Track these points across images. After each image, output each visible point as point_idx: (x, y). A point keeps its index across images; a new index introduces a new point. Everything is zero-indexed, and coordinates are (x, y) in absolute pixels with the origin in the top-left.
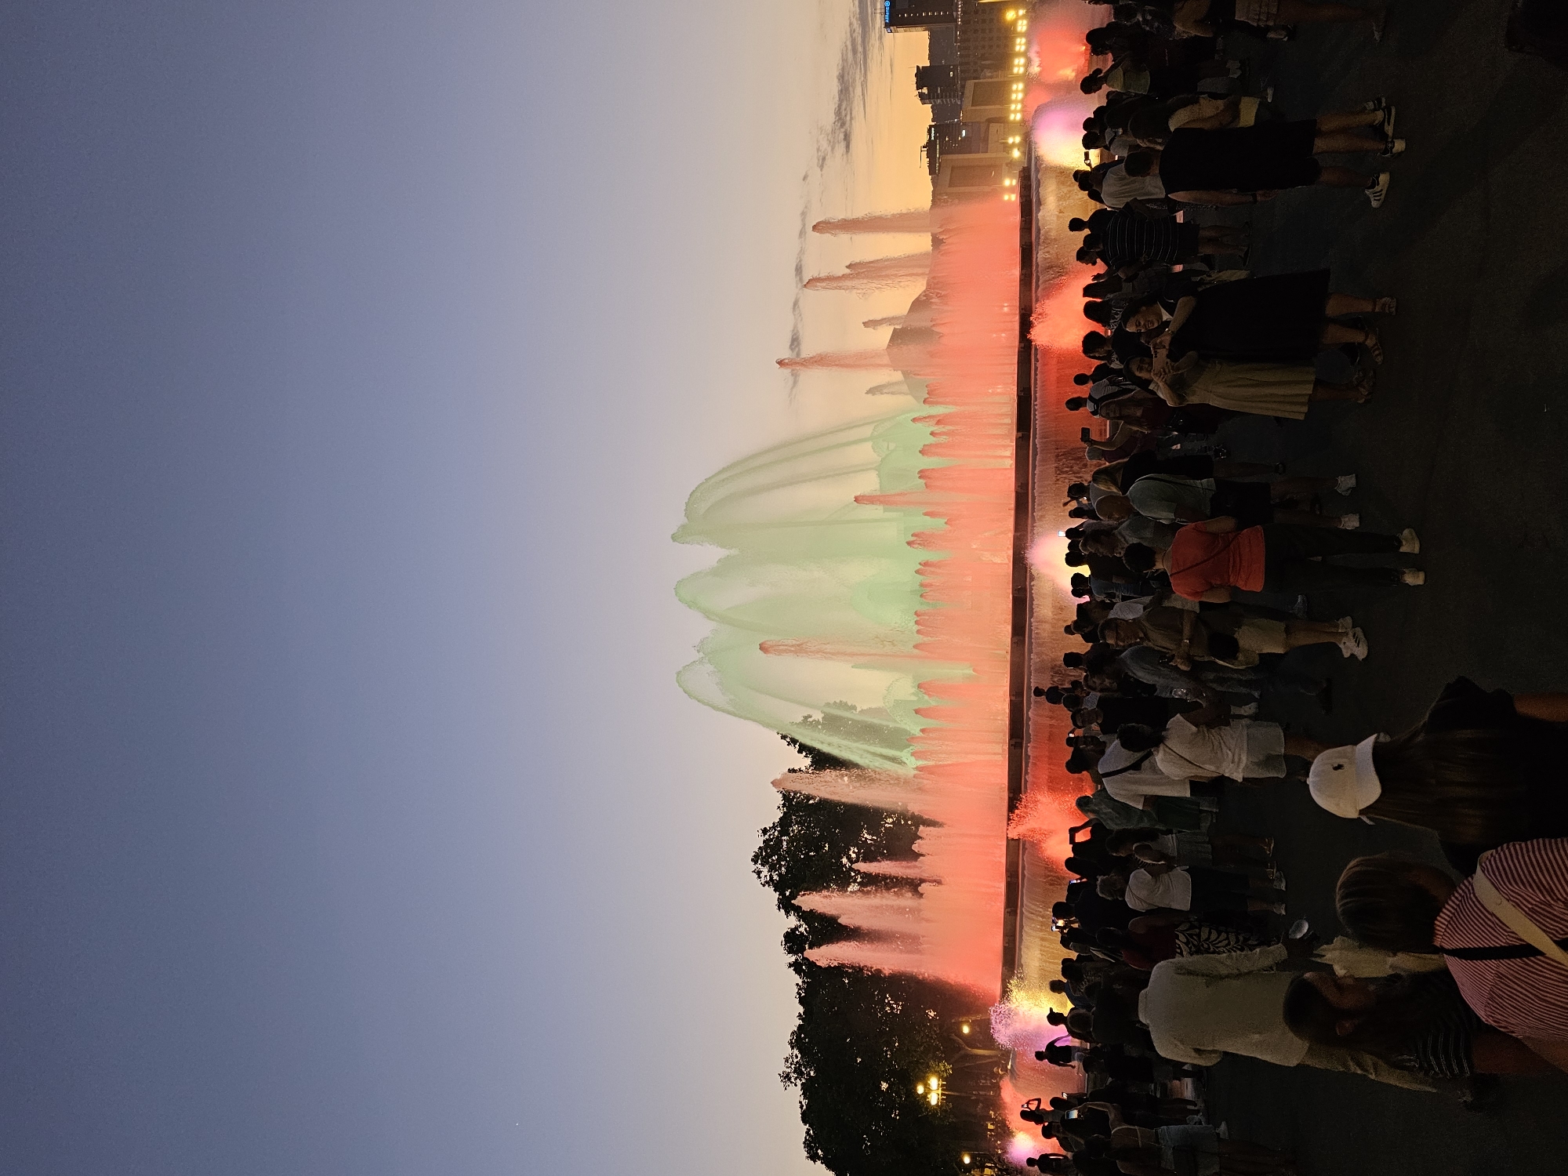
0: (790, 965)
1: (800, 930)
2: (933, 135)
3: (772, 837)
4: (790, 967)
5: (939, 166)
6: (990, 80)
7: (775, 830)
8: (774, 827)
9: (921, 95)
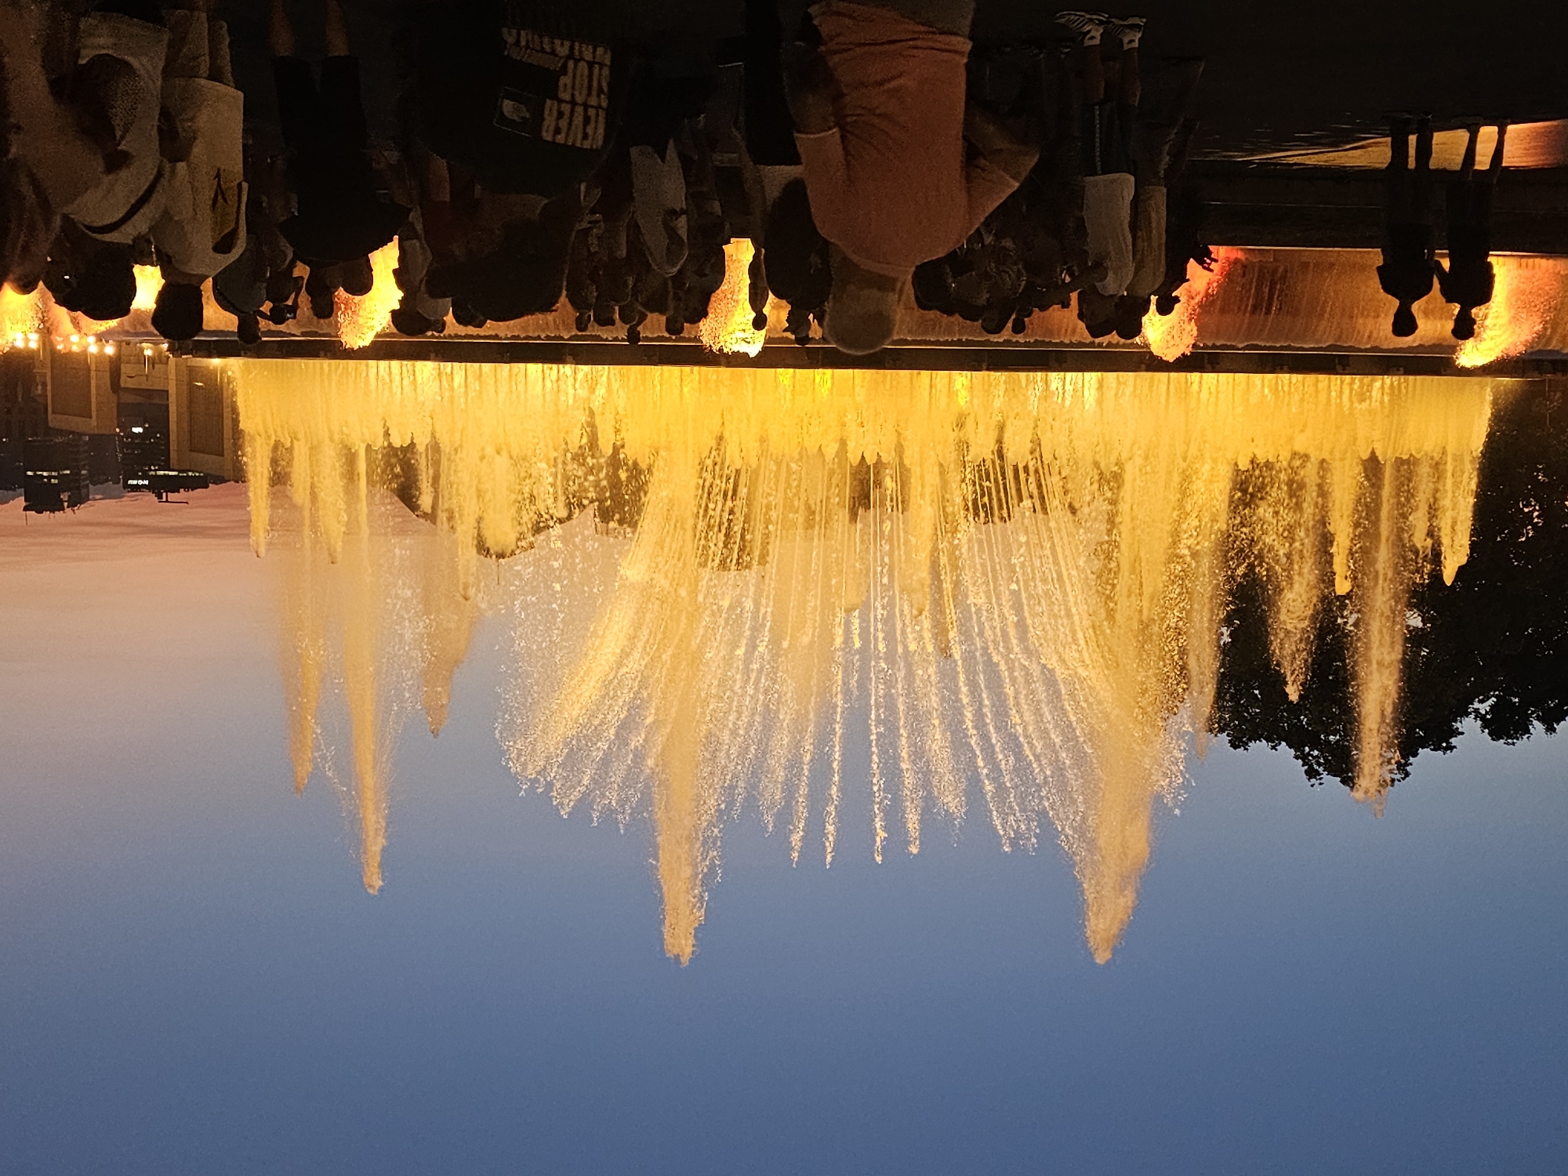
0: (1551, 729)
1: (1484, 713)
2: (141, 482)
3: (1322, 761)
4: (1554, 730)
5: (193, 472)
6: (49, 388)
7: (1309, 754)
8: (1303, 757)
9: (72, 505)
